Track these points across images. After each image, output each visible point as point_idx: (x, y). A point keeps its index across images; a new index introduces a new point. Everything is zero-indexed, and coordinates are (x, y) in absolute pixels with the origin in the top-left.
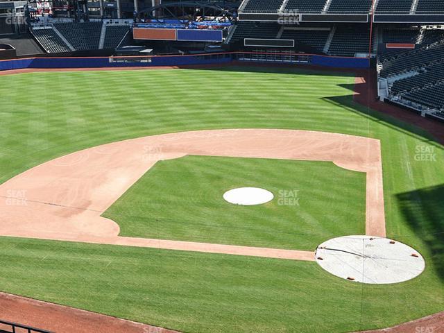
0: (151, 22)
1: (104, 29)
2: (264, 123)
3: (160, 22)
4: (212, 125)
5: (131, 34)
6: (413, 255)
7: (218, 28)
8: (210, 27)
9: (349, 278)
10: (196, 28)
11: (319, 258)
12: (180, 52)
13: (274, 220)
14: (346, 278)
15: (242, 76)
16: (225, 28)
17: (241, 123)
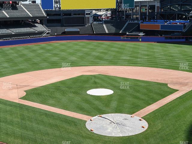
0: (151, 21)
1: (127, 24)
2: (158, 66)
3: (155, 21)
4: (131, 64)
5: (139, 27)
6: (143, 127)
7: (182, 24)
8: (178, 23)
9: (91, 130)
10: (171, 24)
11: (91, 120)
12: (159, 35)
13: (96, 102)
14: (90, 130)
15: (181, 47)
16: (186, 24)
17: (147, 65)
